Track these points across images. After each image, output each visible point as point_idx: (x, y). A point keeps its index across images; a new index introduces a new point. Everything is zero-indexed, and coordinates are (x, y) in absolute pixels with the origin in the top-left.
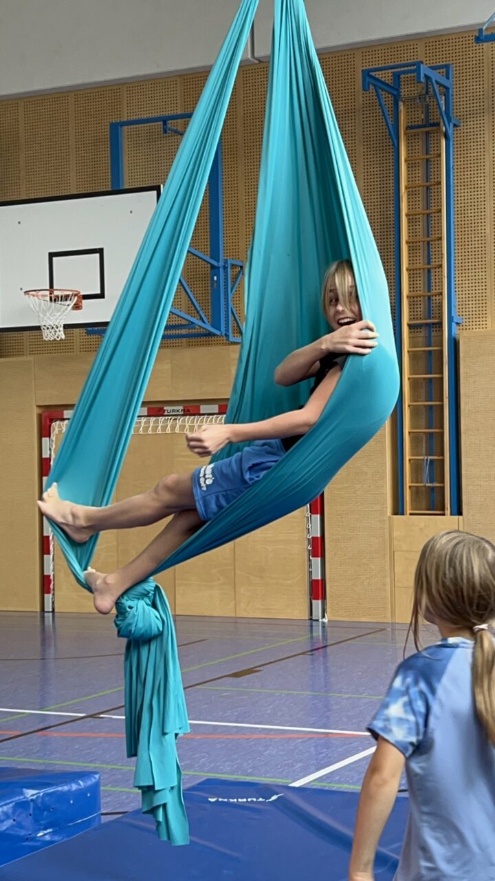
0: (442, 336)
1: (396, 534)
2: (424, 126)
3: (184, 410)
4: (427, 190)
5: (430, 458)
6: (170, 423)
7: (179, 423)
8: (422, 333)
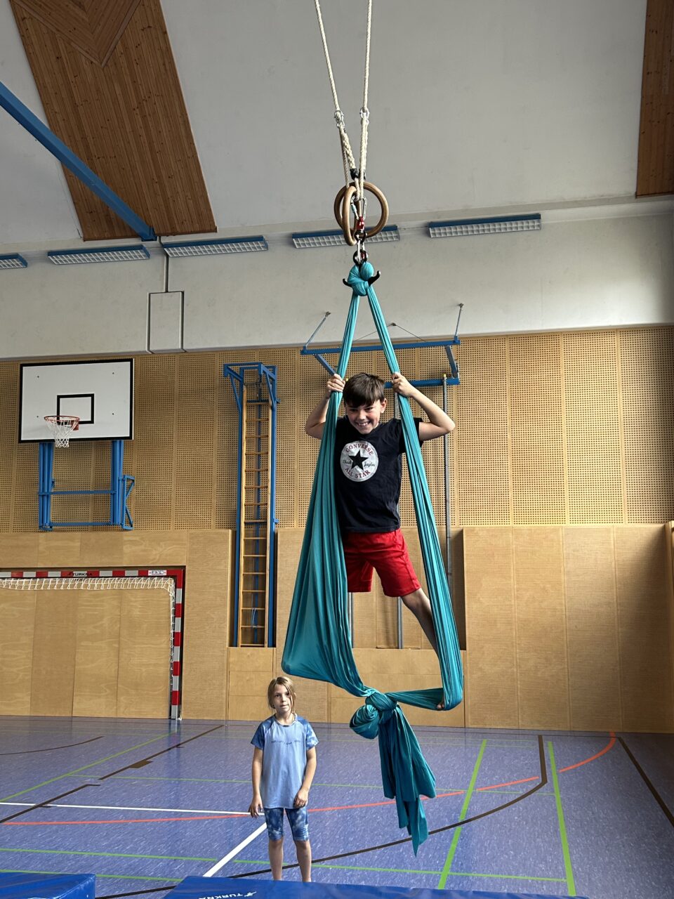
0: (266, 530)
1: (231, 660)
2: (258, 402)
3: (87, 574)
4: (260, 440)
5: (256, 609)
6: (77, 583)
7: (83, 583)
8: (253, 529)
